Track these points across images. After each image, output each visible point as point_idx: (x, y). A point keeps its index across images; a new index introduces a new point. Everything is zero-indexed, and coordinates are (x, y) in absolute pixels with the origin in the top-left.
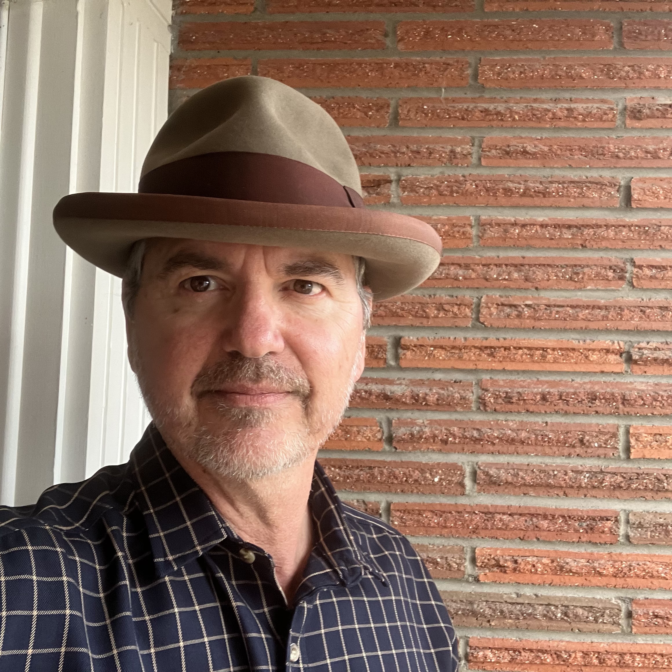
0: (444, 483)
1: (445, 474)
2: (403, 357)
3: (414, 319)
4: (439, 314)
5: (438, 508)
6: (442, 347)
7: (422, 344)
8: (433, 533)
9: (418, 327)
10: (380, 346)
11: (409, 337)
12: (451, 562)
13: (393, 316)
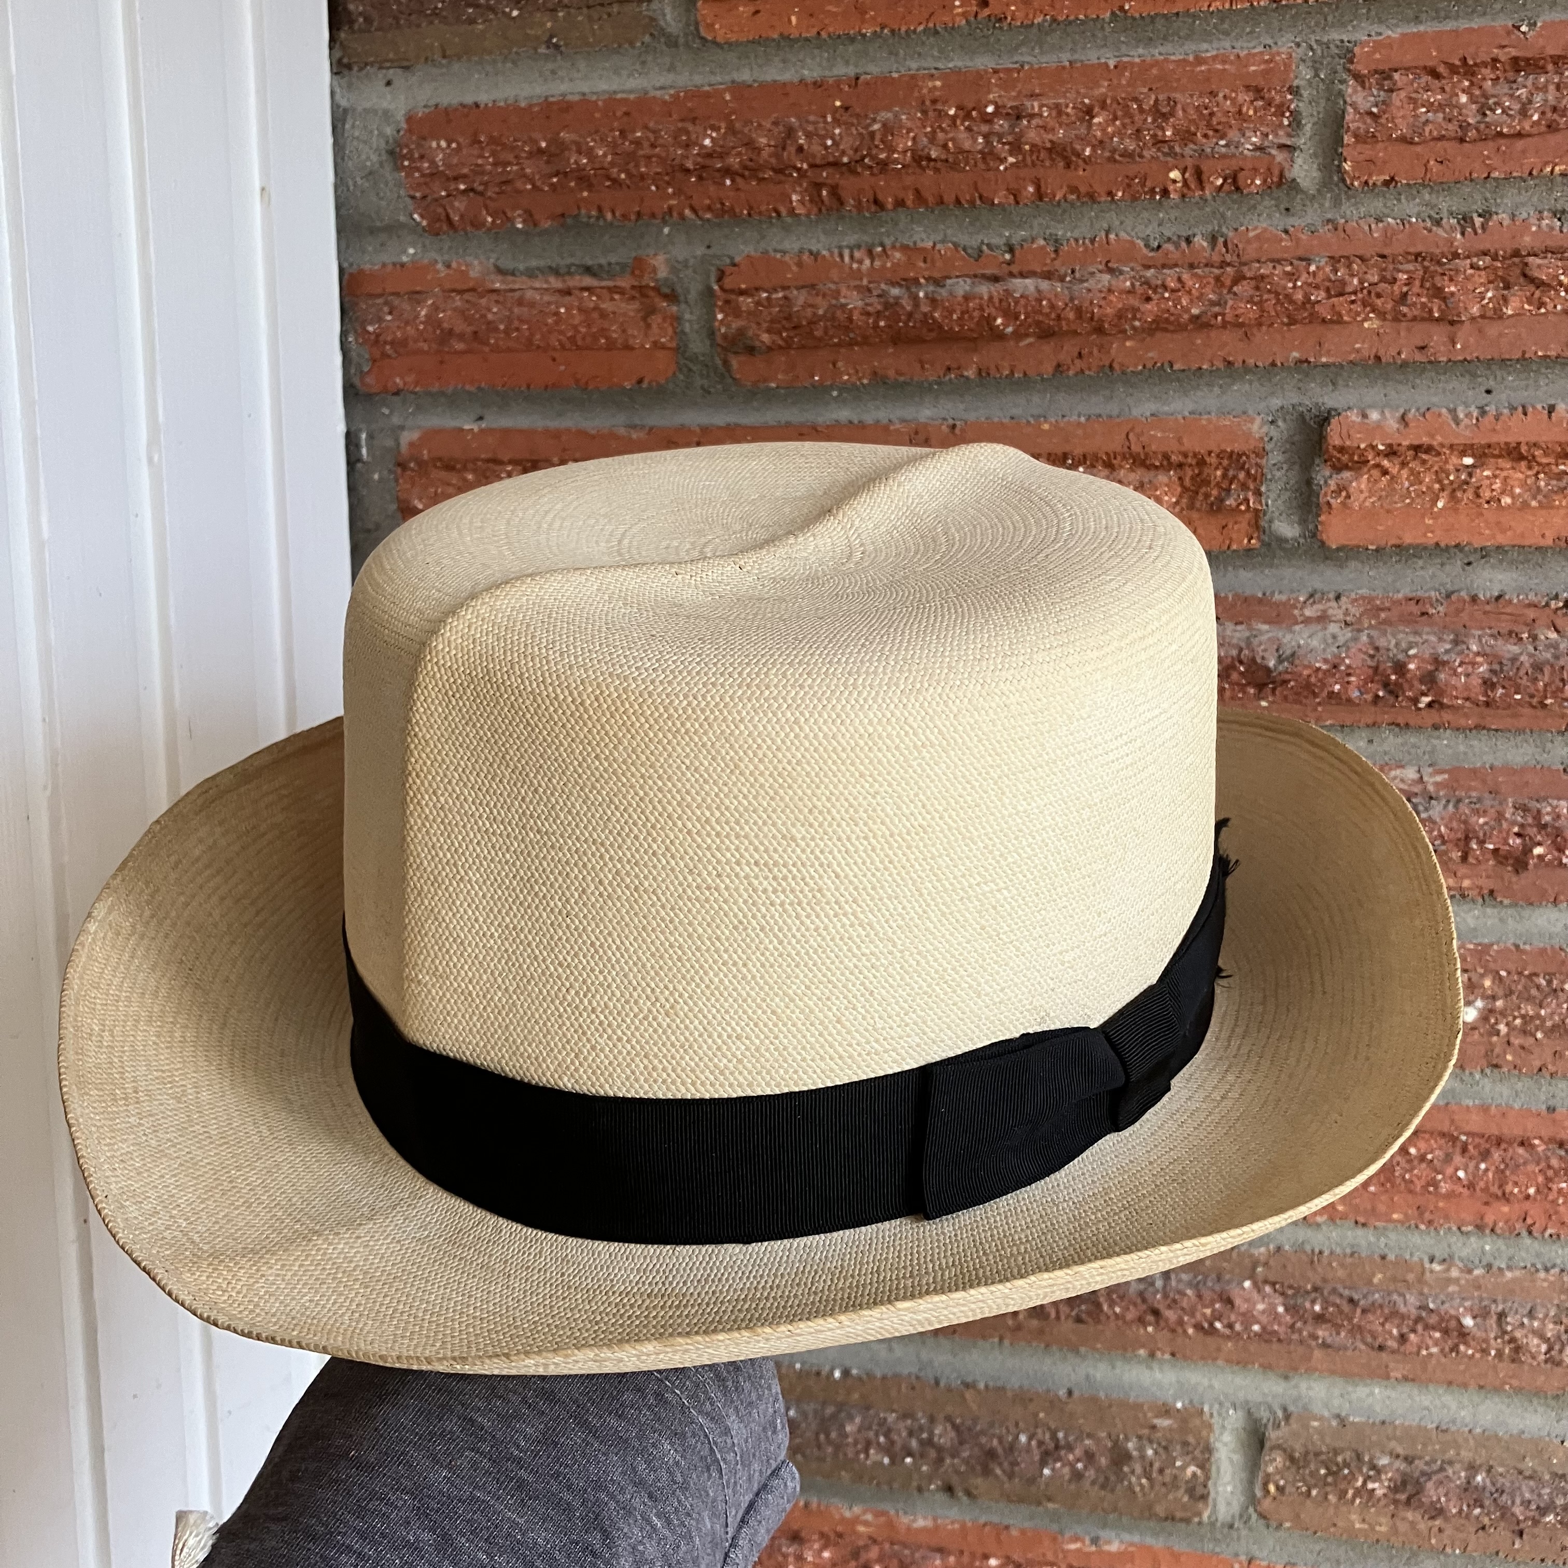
0: (1503, 1028)
1: (1509, 994)
2: (1336, 502)
3: (1388, 327)
4: (1505, 300)
5: (1475, 1123)
6: (1515, 454)
7: (1425, 440)
8: (1447, 1218)
9: (1405, 365)
10: (1236, 459)
11: (1365, 416)
12: (1518, 1334)
13: (1292, 321)
